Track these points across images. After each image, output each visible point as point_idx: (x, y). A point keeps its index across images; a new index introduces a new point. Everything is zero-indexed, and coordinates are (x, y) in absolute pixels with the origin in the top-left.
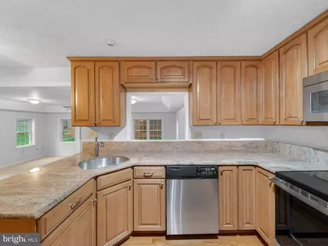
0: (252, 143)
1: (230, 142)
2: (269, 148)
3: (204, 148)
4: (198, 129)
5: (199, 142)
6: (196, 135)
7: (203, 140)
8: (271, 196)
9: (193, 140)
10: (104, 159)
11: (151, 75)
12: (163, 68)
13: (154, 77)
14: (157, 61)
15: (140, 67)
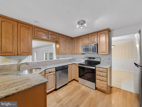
0: (70, 59)
1: (66, 59)
3: (60, 62)
4: (58, 56)
6: (57, 58)
8: (78, 69)
10: (26, 70)
11: (46, 36)
12: (51, 34)
13: (47, 36)
14: (49, 31)
15: (42, 31)
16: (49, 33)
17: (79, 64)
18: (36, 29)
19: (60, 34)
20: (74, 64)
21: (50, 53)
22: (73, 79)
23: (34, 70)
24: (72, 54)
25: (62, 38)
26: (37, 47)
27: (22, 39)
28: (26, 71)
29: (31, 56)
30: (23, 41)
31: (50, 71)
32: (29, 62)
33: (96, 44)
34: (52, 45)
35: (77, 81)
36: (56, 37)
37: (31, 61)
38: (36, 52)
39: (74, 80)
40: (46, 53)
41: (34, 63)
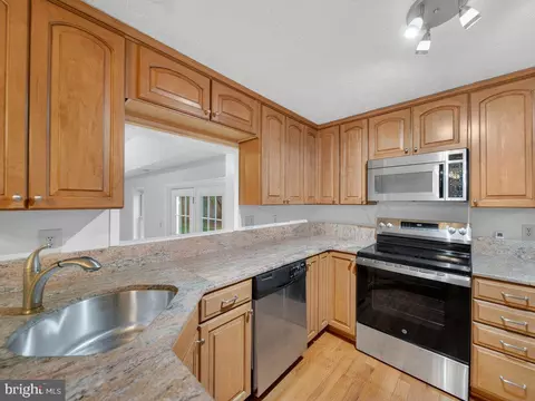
1: (283, 227)
2: (313, 230)
4: (252, 210)
5: (252, 232)
6: (248, 221)
7: (255, 227)
9: (244, 229)
10: (85, 303)
11: (201, 102)
12: (223, 97)
13: (207, 107)
14: (214, 79)
15: (179, 75)
16: (218, 89)
17: (360, 254)
18: (148, 58)
19: (264, 103)
20: (329, 251)
21: (205, 198)
22: (324, 325)
23: (134, 293)
24: (312, 202)
25: (276, 122)
26: (146, 172)
27: (62, 107)
28: (85, 306)
29: (115, 213)
30: (64, 118)
31: (227, 302)
32: (105, 246)
33: (464, 152)
34: (222, 158)
35: (351, 340)
36: (246, 115)
37: (116, 241)
38: (142, 192)
39: (328, 329)
40: (183, 198)
41: (133, 248)
